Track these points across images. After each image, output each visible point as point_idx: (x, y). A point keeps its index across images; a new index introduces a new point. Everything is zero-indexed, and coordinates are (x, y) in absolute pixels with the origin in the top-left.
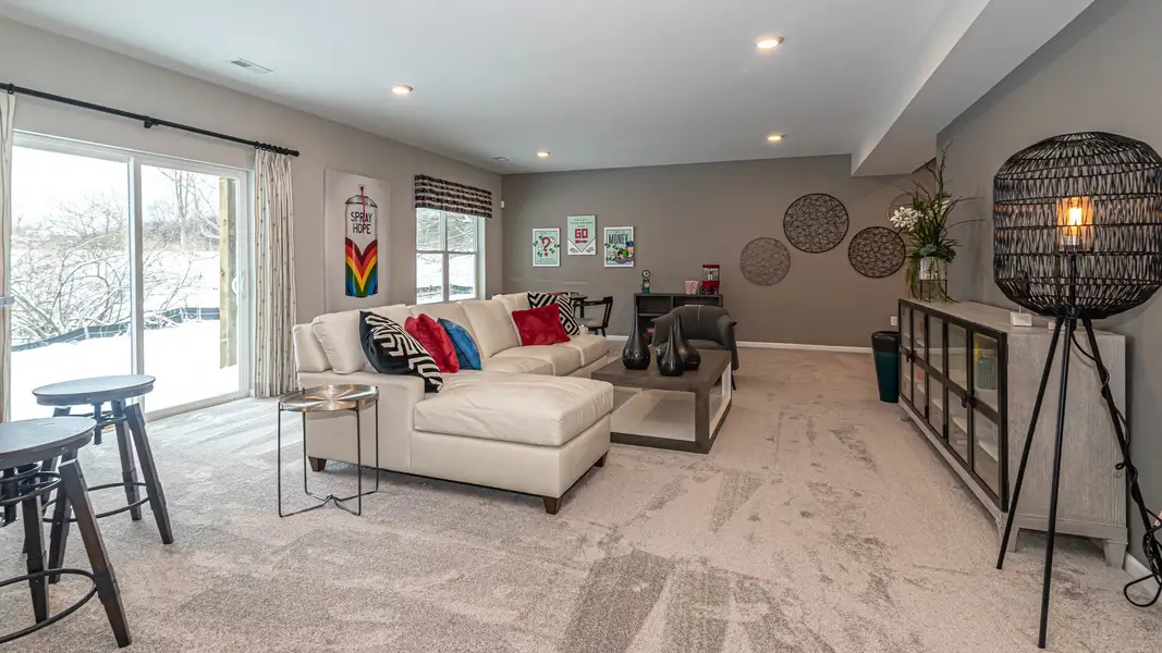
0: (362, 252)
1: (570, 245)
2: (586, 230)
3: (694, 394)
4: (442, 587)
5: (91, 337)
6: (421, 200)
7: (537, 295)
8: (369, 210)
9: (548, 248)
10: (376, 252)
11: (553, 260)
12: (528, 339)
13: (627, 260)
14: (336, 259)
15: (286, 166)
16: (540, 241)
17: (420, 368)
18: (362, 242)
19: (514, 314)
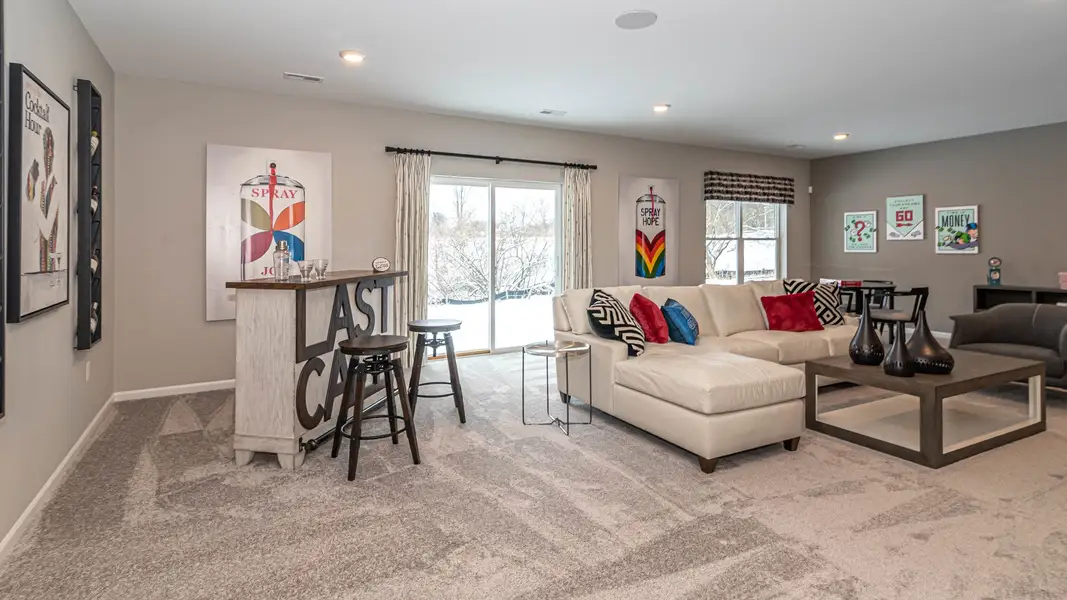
0: (651, 241)
1: (890, 229)
2: (911, 212)
3: (918, 399)
4: (582, 491)
5: (510, 298)
6: (709, 194)
7: (793, 282)
8: (657, 206)
9: (862, 233)
10: (664, 241)
11: (869, 245)
12: (776, 324)
13: (968, 245)
14: (628, 248)
15: (587, 177)
16: (852, 226)
17: (624, 336)
18: (651, 232)
19: (763, 299)
